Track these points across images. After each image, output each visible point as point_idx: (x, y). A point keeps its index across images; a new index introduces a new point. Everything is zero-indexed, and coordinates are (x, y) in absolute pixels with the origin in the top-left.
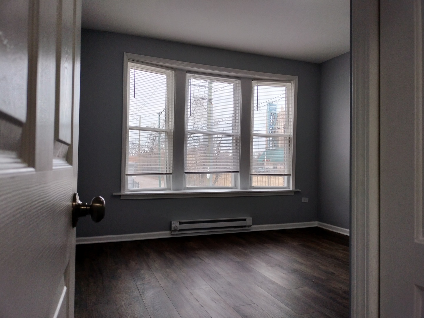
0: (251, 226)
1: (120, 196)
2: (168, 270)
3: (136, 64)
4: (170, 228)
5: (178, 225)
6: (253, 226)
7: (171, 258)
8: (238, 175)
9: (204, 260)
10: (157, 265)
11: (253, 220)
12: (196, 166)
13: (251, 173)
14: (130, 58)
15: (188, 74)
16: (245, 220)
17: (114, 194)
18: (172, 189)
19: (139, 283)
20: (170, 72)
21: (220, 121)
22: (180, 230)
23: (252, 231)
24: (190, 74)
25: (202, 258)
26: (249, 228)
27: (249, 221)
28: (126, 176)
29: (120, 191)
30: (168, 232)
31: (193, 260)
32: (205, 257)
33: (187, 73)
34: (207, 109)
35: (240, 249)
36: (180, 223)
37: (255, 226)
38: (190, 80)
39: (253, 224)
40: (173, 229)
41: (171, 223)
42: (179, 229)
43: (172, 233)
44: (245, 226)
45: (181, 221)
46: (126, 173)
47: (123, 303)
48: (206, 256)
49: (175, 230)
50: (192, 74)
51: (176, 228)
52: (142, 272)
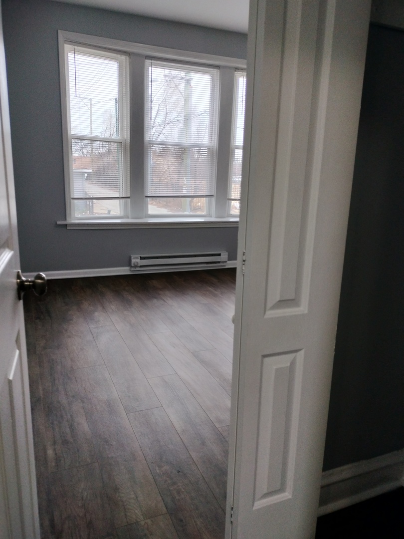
0: (226, 262)
1: (66, 225)
2: (125, 312)
3: (76, 47)
4: (129, 264)
5: (138, 260)
6: (228, 262)
7: (130, 298)
8: (213, 199)
9: (167, 301)
10: (113, 307)
11: (229, 256)
12: (168, 175)
13: (230, 198)
14: (67, 39)
15: (147, 61)
16: (219, 255)
17: (59, 223)
18: (130, 216)
19: (92, 326)
20: (123, 58)
21: (202, 112)
22: (141, 266)
23: (227, 267)
24: (150, 61)
25: (165, 299)
26: (224, 264)
27: (224, 256)
28: (72, 201)
29: (65, 219)
30: (127, 268)
31: (155, 301)
32: (168, 298)
33: (146, 58)
34: (183, 94)
35: (210, 289)
36: (141, 258)
37: (231, 262)
38: (150, 70)
39: (229, 260)
40: (132, 265)
41: (130, 257)
42: (139, 265)
43: (132, 269)
44: (219, 262)
45: (142, 256)
46: (72, 197)
47: (75, 347)
48: (170, 297)
49: (136, 266)
50: (153, 61)
51: (136, 264)
52: (96, 314)
